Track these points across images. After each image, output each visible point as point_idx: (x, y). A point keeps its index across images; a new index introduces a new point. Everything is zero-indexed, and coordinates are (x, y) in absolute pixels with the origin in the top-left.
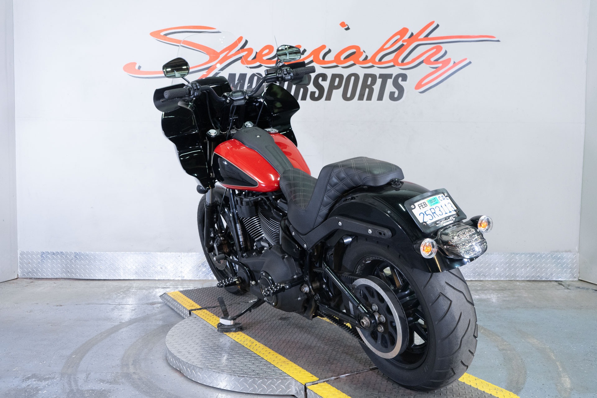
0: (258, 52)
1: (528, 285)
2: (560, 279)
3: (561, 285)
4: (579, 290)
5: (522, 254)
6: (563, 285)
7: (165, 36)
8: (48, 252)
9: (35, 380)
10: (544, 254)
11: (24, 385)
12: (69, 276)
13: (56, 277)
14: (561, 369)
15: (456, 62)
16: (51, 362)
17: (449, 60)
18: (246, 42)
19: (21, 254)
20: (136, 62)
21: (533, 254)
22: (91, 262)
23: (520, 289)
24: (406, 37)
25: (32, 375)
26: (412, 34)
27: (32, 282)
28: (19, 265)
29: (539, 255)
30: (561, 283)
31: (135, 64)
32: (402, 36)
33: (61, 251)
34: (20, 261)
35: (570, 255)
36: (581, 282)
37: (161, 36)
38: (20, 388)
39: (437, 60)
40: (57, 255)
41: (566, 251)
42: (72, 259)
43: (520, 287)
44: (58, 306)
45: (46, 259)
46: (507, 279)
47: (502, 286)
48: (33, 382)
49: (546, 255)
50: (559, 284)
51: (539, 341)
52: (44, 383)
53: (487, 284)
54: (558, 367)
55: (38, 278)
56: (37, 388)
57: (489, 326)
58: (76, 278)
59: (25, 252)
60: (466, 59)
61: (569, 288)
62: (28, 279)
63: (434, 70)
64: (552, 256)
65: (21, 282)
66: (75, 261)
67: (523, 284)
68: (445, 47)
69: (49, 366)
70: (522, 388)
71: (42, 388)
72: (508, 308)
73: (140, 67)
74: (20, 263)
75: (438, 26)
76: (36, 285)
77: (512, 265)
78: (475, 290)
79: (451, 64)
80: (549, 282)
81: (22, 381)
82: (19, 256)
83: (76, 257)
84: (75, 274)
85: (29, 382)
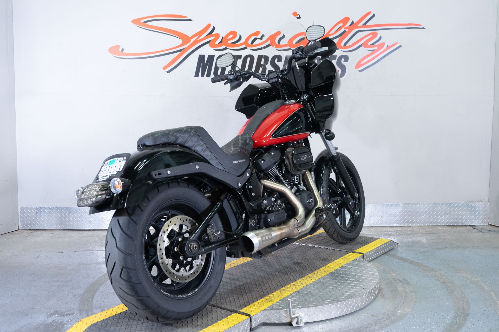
0: (223, 37)
1: (449, 229)
2: (473, 225)
3: (475, 229)
4: (491, 233)
5: (443, 204)
6: (476, 229)
7: (144, 23)
8: (45, 207)
9: (58, 315)
10: (460, 204)
11: (50, 320)
12: (63, 227)
13: (52, 229)
14: (495, 298)
15: (389, 46)
16: (68, 300)
17: (383, 44)
18: (214, 28)
19: (21, 209)
20: (120, 45)
21: (451, 204)
22: (83, 215)
23: (443, 233)
24: (348, 25)
25: (54, 312)
26: (353, 22)
27: (32, 233)
28: (19, 219)
29: (457, 205)
30: (475, 227)
31: (119, 47)
32: (345, 24)
33: (56, 206)
34: (20, 215)
35: (481, 205)
36: (490, 226)
37: (141, 23)
38: (47, 323)
39: (373, 44)
40: (52, 210)
41: (478, 201)
42: (65, 213)
43: (442, 231)
44: (60, 252)
45: (43, 213)
46: (431, 225)
47: (428, 231)
48: (56, 318)
49: (463, 205)
50: (473, 228)
51: (471, 275)
52: (66, 319)
53: (415, 229)
54: (492, 296)
55: (37, 229)
56: (61, 322)
57: (427, 263)
58: (69, 229)
59: (24, 207)
60: (397, 43)
61: (482, 231)
62: (27, 230)
63: (371, 52)
64: (467, 205)
65: (22, 233)
66: (68, 214)
67: (444, 228)
68: (380, 33)
69: (67, 304)
70: (469, 314)
71: (66, 322)
72: (439, 249)
73: (123, 50)
74: (21, 217)
75: (374, 15)
76: (36, 235)
77: (435, 213)
78: (406, 234)
79: (385, 47)
80: (465, 227)
81: (47, 317)
82: (19, 210)
83: (70, 211)
84: (69, 226)
85: (54, 318)
